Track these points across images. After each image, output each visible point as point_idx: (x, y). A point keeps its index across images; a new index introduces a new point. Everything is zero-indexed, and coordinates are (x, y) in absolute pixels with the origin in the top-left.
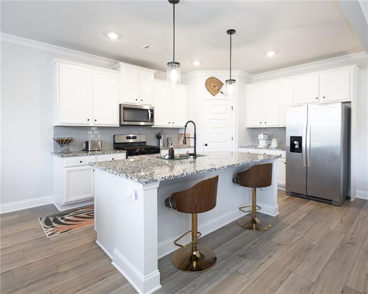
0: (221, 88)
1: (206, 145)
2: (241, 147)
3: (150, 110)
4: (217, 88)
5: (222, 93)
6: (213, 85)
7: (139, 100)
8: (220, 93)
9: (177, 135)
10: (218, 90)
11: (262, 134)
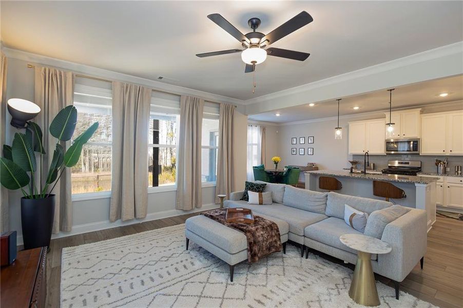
3: (413, 141)
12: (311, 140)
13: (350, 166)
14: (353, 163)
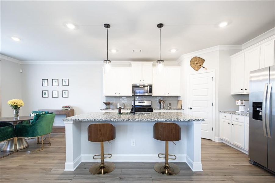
0: (203, 64)
1: (191, 109)
2: (220, 112)
3: (149, 86)
4: (199, 65)
5: (204, 68)
6: (195, 63)
7: (142, 81)
8: (202, 68)
9: (177, 101)
10: (200, 65)
11: (240, 101)
12: (65, 82)
13: (104, 106)
14: (107, 104)
